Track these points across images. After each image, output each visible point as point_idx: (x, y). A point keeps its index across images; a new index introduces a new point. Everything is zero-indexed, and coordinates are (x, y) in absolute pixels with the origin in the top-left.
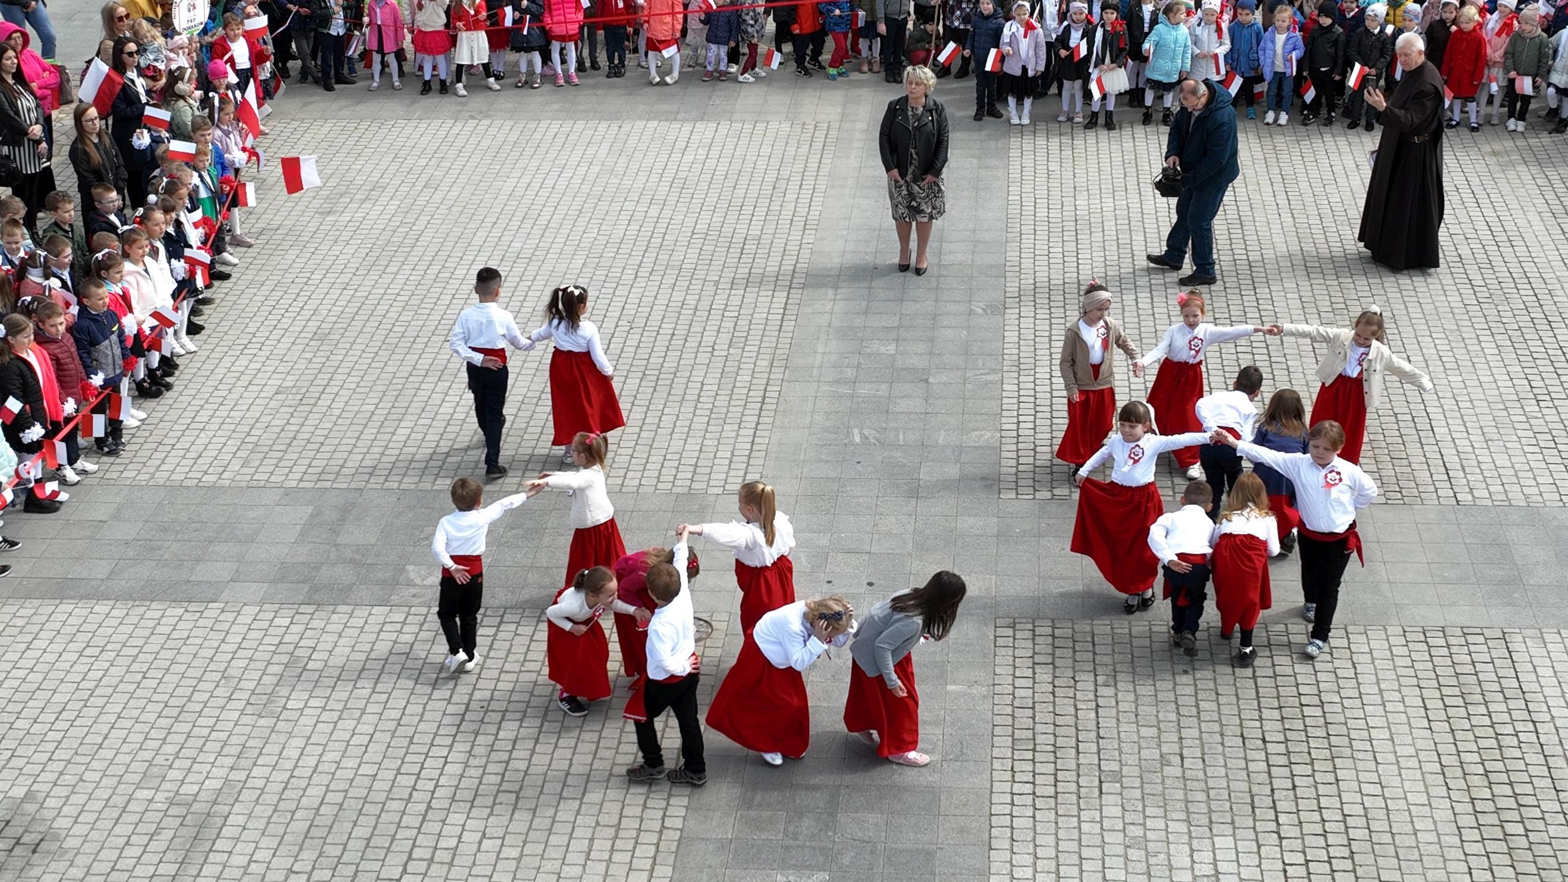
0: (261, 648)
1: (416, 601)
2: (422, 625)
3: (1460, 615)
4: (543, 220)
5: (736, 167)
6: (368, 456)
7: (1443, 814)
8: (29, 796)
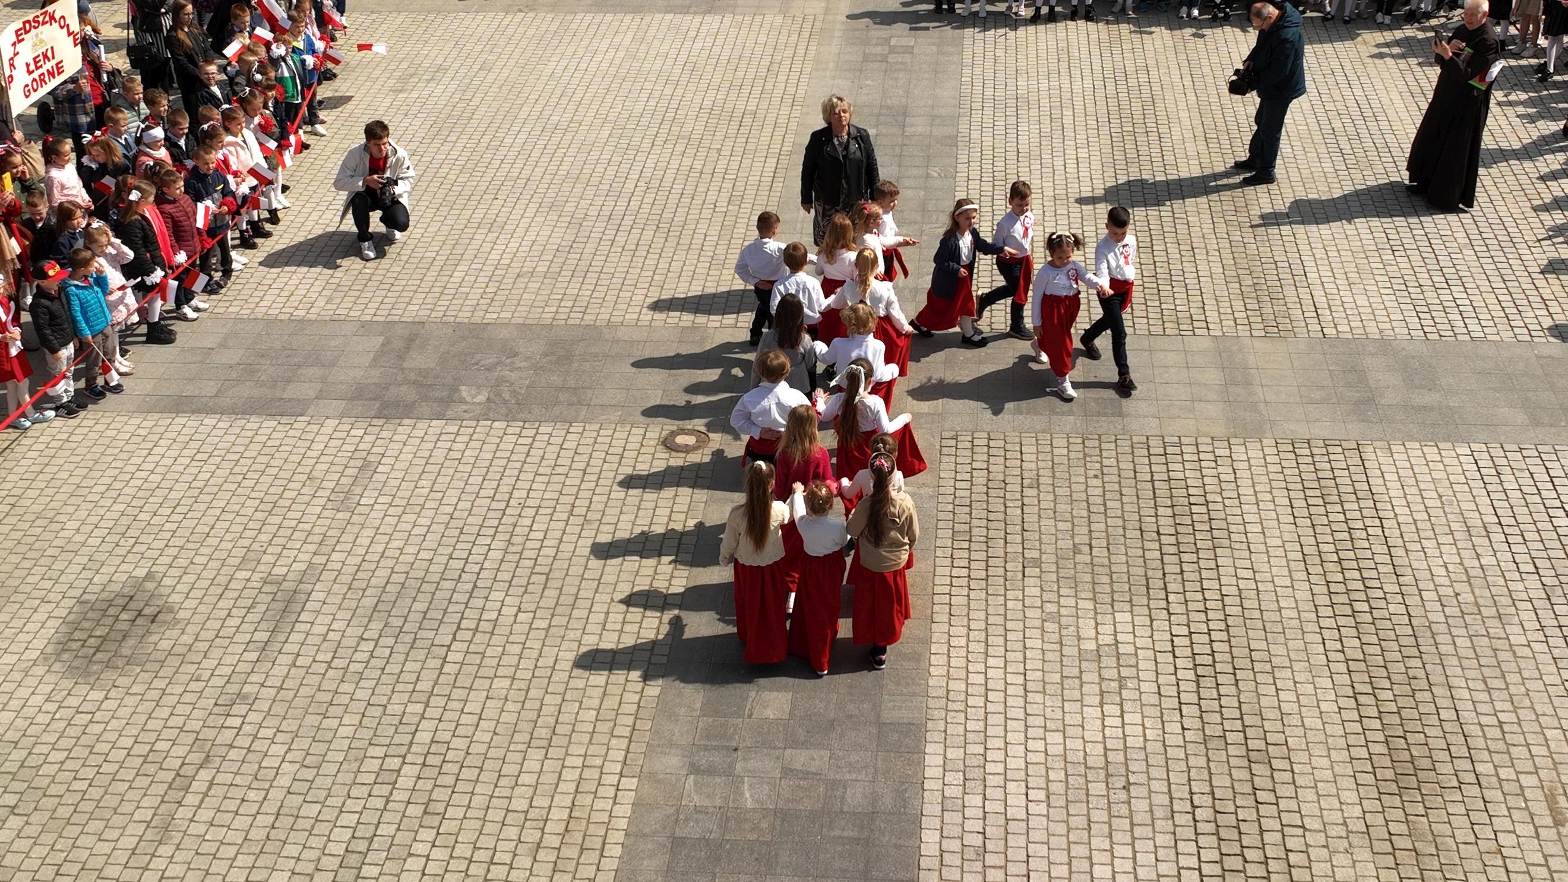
0: (340, 454)
1: (467, 416)
2: (472, 435)
3: (1321, 430)
4: (577, 98)
5: (737, 53)
6: (429, 295)
7: (1303, 595)
8: (149, 576)
